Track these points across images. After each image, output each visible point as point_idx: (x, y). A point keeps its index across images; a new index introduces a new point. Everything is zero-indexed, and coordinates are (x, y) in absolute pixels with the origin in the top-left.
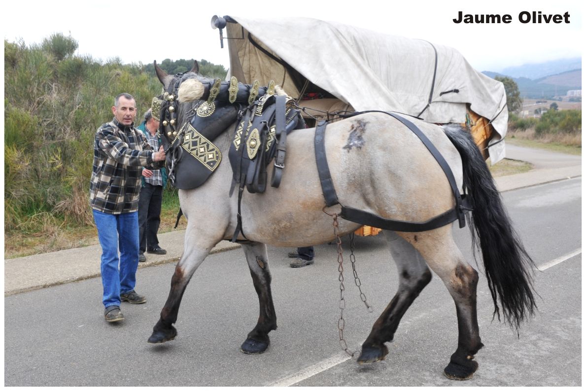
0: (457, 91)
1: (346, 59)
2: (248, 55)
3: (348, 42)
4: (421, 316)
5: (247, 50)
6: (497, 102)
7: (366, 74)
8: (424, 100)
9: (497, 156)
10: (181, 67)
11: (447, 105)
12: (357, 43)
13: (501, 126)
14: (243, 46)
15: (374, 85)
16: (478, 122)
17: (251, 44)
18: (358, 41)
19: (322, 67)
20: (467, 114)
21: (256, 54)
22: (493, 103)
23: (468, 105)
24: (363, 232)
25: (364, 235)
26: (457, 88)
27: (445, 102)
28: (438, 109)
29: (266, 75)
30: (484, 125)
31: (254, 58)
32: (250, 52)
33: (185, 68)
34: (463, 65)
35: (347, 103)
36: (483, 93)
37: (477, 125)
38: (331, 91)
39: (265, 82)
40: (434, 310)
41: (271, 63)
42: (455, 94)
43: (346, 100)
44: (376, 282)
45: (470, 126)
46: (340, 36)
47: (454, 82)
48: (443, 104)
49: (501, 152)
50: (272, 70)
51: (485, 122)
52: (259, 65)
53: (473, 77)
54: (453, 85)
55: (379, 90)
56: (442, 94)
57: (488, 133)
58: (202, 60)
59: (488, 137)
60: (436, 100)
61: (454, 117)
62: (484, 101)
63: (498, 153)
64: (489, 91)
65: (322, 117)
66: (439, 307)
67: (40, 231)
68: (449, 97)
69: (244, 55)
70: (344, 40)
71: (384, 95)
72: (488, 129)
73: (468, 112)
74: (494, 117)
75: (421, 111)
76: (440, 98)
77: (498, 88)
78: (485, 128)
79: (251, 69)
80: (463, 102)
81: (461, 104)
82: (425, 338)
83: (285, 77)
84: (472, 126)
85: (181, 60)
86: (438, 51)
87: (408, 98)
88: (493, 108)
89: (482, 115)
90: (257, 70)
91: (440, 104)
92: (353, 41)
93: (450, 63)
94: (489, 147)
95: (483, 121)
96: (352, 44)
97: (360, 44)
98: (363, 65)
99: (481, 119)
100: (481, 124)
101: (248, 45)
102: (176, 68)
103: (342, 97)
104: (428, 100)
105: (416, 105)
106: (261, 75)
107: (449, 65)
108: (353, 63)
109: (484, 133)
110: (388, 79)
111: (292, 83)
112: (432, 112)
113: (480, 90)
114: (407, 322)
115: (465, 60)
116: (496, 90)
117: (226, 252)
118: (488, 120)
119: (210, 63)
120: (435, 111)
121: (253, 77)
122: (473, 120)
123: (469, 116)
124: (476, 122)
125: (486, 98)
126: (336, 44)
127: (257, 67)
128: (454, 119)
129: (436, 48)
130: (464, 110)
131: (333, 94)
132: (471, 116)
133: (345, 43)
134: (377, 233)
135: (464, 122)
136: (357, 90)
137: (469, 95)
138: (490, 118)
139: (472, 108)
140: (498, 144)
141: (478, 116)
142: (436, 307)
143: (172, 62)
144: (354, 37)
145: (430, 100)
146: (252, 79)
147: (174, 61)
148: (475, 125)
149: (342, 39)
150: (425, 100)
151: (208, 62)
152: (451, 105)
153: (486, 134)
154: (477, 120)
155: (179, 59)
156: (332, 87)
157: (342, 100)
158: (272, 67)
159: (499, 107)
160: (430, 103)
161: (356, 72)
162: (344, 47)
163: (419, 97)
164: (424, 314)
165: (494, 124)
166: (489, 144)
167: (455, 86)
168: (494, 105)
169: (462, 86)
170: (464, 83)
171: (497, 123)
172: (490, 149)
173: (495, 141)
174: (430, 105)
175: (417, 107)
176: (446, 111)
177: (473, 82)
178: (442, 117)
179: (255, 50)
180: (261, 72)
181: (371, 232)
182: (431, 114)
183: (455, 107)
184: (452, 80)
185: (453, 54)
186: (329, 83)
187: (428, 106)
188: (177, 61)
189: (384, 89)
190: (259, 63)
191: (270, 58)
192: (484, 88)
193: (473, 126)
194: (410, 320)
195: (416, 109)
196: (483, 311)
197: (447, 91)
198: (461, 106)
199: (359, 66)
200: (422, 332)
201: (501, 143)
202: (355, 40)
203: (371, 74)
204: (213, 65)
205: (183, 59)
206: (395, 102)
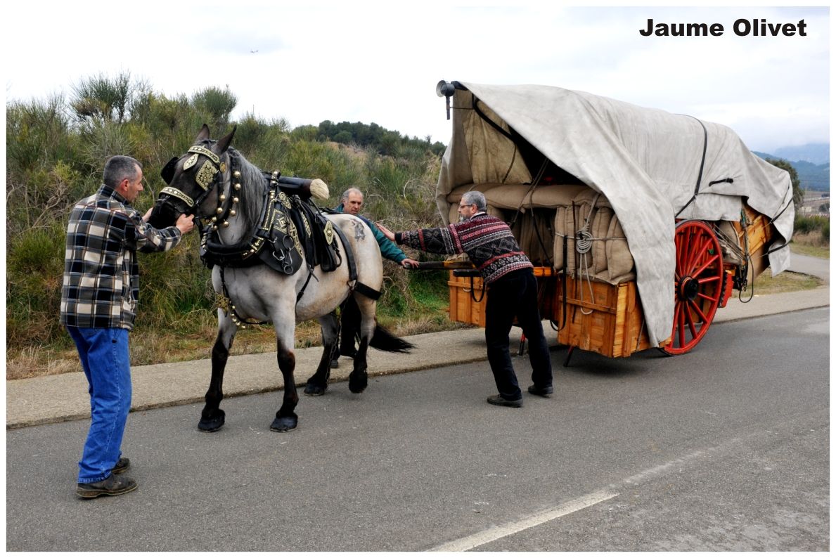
0: (730, 181)
1: (599, 138)
2: (472, 128)
3: (600, 117)
4: (696, 455)
5: (472, 121)
6: (781, 197)
7: (622, 157)
8: (689, 191)
9: (779, 265)
10: (344, 132)
11: (717, 197)
12: (610, 119)
13: (785, 227)
14: (468, 116)
15: (632, 170)
16: (755, 221)
17: (476, 114)
18: (612, 116)
19: (570, 146)
20: (742, 210)
21: (482, 127)
22: (776, 197)
23: (744, 199)
24: (612, 352)
25: (613, 356)
26: (730, 177)
27: (715, 194)
28: (706, 203)
29: (491, 153)
30: (764, 225)
31: (478, 131)
32: (474, 124)
33: (350, 133)
34: (739, 148)
35: (598, 191)
36: (763, 183)
37: (754, 225)
38: (580, 176)
39: (490, 160)
40: (710, 449)
41: (499, 139)
42: (728, 184)
43: (598, 188)
44: (633, 413)
45: (745, 225)
46: (592, 110)
47: (727, 169)
48: (713, 197)
49: (784, 261)
50: (500, 146)
51: (765, 221)
52: (484, 140)
53: (751, 164)
54: (726, 174)
55: (638, 177)
56: (712, 183)
57: (768, 235)
58: (372, 124)
59: (768, 240)
60: (703, 191)
61: (726, 213)
62: (764, 194)
63: (781, 262)
64: (771, 182)
65: (566, 208)
66: (718, 445)
67: (196, 332)
68: (719, 188)
69: (468, 127)
70: (596, 115)
71: (643, 183)
72: (768, 230)
73: (744, 208)
74: (777, 215)
75: (685, 204)
76: (708, 189)
77: (783, 178)
78: (765, 229)
79: (474, 144)
80: (738, 194)
81: (735, 197)
82: (704, 479)
83: (514, 155)
84: (748, 225)
85: (344, 122)
86: (707, 130)
87: (669, 186)
88: (775, 204)
89: (762, 212)
90: (481, 147)
91: (709, 195)
92: (607, 116)
93: (723, 145)
94: (769, 253)
95: (762, 219)
96: (604, 120)
97: (614, 119)
98: (618, 146)
99: (759, 218)
100: (760, 223)
101: (472, 116)
102: (337, 133)
103: (593, 184)
104: (694, 192)
105: (678, 197)
106: (486, 152)
107: (721, 148)
108: (606, 143)
109: (764, 236)
110: (646, 163)
111: (523, 164)
112: (699, 206)
113: (759, 180)
114: (680, 461)
115: (741, 142)
116: (780, 181)
117: (436, 370)
118: (768, 219)
119: (381, 127)
120: (702, 204)
121: (476, 154)
122: (750, 218)
123: (745, 213)
124: (753, 220)
125: (767, 191)
126: (587, 119)
127: (482, 142)
128: (726, 215)
129: (706, 126)
130: (739, 206)
131: (582, 180)
132: (747, 213)
133: (597, 118)
134: (630, 355)
135: (739, 220)
136: (612, 176)
137: (745, 186)
138: (772, 216)
139: (750, 202)
140: (781, 250)
141: (756, 213)
142: (715, 446)
143: (333, 125)
144: (607, 111)
145: (696, 191)
146: (474, 156)
147: (336, 123)
148: (752, 224)
149: (594, 113)
150: (691, 190)
151: (380, 126)
152: (722, 199)
153: (766, 236)
154: (755, 218)
155: (342, 122)
156: (582, 172)
157: (593, 188)
158: (500, 144)
159: (783, 203)
160: (696, 195)
161: (609, 154)
162: (596, 123)
163: (684, 187)
164: (700, 452)
165: (776, 224)
166: (770, 249)
167: (728, 174)
168: (777, 199)
169: (737, 175)
170: (739, 171)
171: (780, 223)
172: (771, 256)
173: (778, 246)
174: (697, 197)
175: (680, 199)
176: (716, 205)
177: (750, 170)
178: (712, 213)
179: (481, 123)
180: (486, 149)
181: (622, 354)
182: (698, 208)
183: (728, 200)
184: (725, 166)
185: (726, 135)
186: (578, 166)
187: (694, 198)
188: (339, 124)
189: (644, 175)
190: (484, 136)
191: (499, 133)
192: (764, 178)
193: (750, 226)
194: (683, 458)
195: (679, 202)
196: (773, 453)
197: (718, 180)
198: (735, 200)
199: (614, 147)
200: (699, 473)
201: (785, 248)
202: (608, 114)
203: (628, 157)
204: (386, 130)
205: (347, 121)
206: (657, 192)
